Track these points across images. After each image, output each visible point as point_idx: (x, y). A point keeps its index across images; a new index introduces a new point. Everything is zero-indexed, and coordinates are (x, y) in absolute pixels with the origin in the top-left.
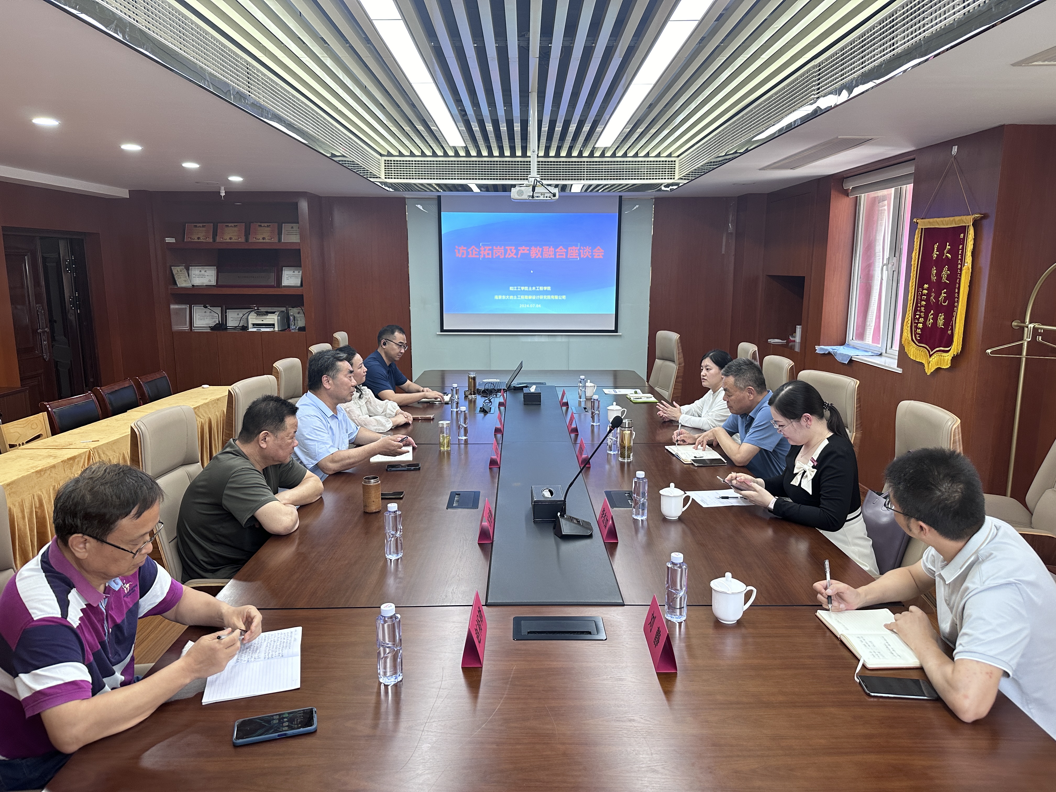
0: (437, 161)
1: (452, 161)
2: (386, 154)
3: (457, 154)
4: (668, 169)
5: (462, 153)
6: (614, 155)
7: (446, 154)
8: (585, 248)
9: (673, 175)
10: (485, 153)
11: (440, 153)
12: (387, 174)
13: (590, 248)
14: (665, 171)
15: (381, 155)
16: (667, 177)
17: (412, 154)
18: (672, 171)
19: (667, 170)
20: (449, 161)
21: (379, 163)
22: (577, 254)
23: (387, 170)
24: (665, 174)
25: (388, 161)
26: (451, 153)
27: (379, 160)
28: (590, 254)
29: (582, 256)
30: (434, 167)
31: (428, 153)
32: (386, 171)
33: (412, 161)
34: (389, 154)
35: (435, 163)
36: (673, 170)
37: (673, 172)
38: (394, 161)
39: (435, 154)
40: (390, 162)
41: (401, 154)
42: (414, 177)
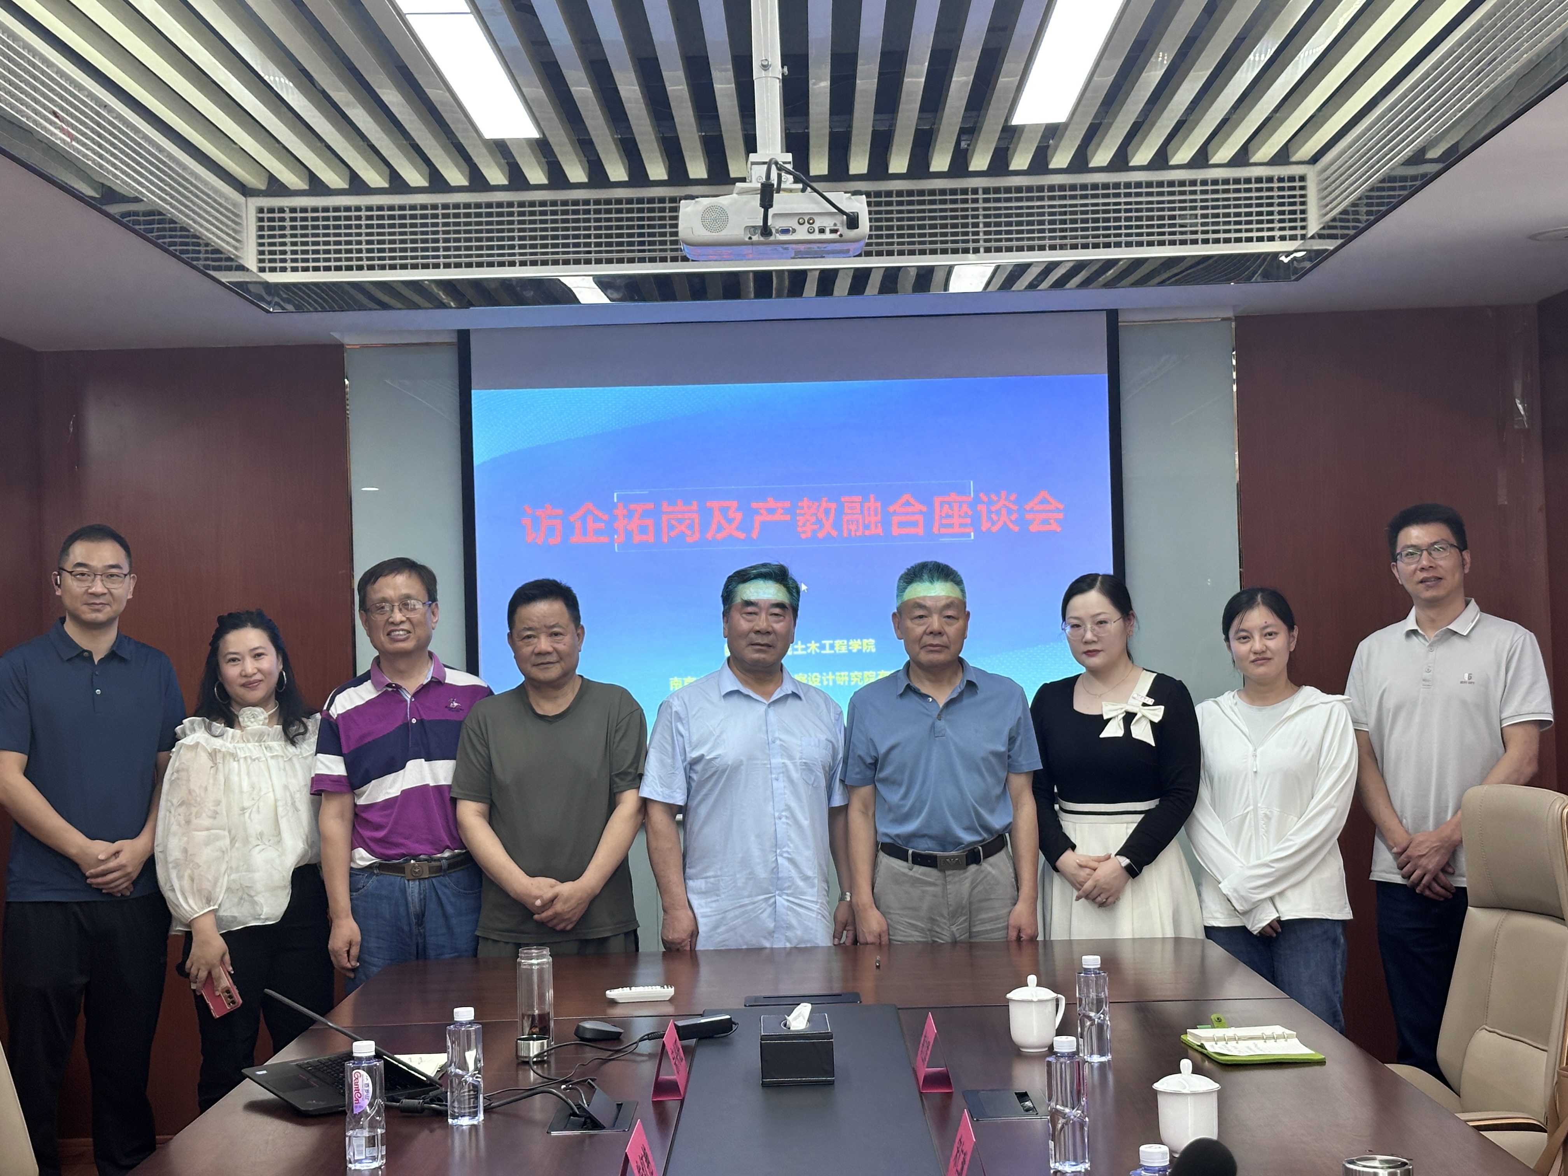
0: (445, 206)
1: (500, 205)
2: (263, 187)
3: (517, 180)
4: (1281, 204)
5: (536, 175)
6: (1080, 163)
7: (478, 182)
8: (994, 497)
9: (1299, 224)
10: (617, 172)
11: (455, 176)
12: (267, 257)
13: (1013, 497)
14: (1271, 213)
15: (245, 190)
16: (1277, 234)
17: (357, 185)
18: (1294, 212)
19: (1276, 209)
20: (489, 205)
21: (235, 217)
22: (969, 520)
23: (266, 241)
24: (1271, 221)
25: (271, 210)
26: (495, 175)
27: (235, 205)
28: (1014, 517)
29: (985, 526)
30: (436, 225)
31: (414, 177)
32: (262, 245)
33: (358, 209)
34: (276, 187)
35: (440, 211)
36: (1298, 208)
37: (1298, 216)
38: (293, 210)
39: (438, 183)
40: (277, 215)
41: (317, 186)
42: (365, 263)
